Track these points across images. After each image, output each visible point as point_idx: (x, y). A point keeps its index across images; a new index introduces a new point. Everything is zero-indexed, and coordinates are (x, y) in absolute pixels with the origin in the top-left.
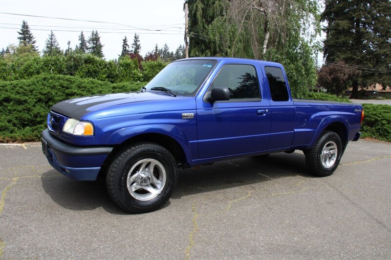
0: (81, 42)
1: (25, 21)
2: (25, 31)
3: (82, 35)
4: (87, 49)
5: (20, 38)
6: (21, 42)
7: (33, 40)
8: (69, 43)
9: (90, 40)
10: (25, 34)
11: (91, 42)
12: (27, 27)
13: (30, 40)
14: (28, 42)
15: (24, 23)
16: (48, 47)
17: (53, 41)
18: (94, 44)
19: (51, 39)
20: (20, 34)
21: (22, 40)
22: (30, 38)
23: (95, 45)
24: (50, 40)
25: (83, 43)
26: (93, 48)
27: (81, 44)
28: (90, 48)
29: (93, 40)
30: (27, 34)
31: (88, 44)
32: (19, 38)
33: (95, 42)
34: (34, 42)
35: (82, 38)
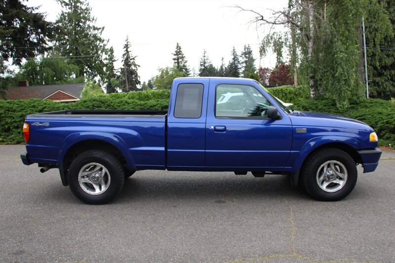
0: (233, 57)
2: (178, 52)
3: (234, 50)
4: (240, 63)
5: (174, 59)
6: (175, 63)
7: (185, 60)
8: (223, 59)
9: (242, 54)
10: (179, 55)
11: (243, 56)
12: (180, 48)
13: (183, 60)
14: (181, 61)
16: (201, 65)
17: (206, 58)
18: (246, 57)
19: (204, 56)
20: (174, 55)
21: (176, 61)
22: (183, 58)
23: (247, 59)
24: (203, 58)
25: (235, 58)
26: (246, 62)
27: (234, 59)
28: (242, 63)
29: (245, 54)
30: (180, 54)
31: (240, 59)
33: (247, 56)
34: (186, 62)
35: (234, 53)
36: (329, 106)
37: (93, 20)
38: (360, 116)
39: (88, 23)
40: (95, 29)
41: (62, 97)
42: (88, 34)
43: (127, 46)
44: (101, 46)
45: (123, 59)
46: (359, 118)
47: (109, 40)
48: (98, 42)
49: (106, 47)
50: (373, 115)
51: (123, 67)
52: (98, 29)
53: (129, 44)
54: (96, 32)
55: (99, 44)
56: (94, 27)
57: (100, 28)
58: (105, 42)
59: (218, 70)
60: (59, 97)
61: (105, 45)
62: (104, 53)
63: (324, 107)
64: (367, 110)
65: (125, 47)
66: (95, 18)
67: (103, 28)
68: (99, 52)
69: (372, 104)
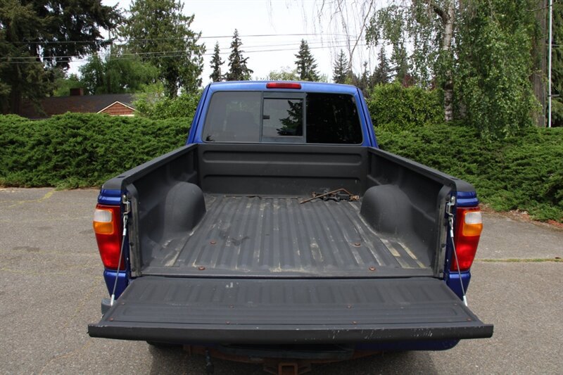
0: (380, 62)
1: (305, 40)
2: (304, 53)
3: (382, 52)
4: (390, 71)
5: (298, 63)
6: (299, 68)
7: (313, 64)
8: (365, 65)
9: (393, 58)
10: (305, 57)
11: (395, 61)
12: (306, 47)
13: (310, 64)
14: (307, 66)
15: (303, 42)
16: (336, 72)
17: (343, 62)
18: (398, 63)
19: (341, 60)
20: (298, 57)
21: (300, 65)
22: (310, 61)
23: (399, 65)
24: (339, 62)
25: (383, 64)
26: (397, 69)
27: (381, 64)
28: (393, 70)
29: (397, 57)
30: (306, 56)
31: (390, 64)
32: (296, 63)
33: (400, 60)
34: (315, 67)
35: (382, 57)
36: (470, 136)
37: (179, 6)
38: (522, 159)
39: (173, 10)
40: (182, 18)
41: (121, 111)
42: (172, 26)
43: (235, 45)
44: (190, 43)
45: (229, 61)
46: (520, 161)
47: (201, 33)
48: (186, 36)
49: (197, 43)
50: (544, 158)
51: (229, 72)
52: (185, 19)
53: (238, 41)
54: (183, 22)
55: (187, 39)
56: (180, 15)
57: (188, 18)
58: (196, 36)
59: (360, 78)
60: (117, 111)
61: (195, 41)
62: (193, 52)
63: (461, 139)
64: (537, 147)
65: (233, 46)
66: (182, 3)
67: (193, 17)
68: (188, 50)
69: (549, 137)
